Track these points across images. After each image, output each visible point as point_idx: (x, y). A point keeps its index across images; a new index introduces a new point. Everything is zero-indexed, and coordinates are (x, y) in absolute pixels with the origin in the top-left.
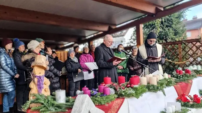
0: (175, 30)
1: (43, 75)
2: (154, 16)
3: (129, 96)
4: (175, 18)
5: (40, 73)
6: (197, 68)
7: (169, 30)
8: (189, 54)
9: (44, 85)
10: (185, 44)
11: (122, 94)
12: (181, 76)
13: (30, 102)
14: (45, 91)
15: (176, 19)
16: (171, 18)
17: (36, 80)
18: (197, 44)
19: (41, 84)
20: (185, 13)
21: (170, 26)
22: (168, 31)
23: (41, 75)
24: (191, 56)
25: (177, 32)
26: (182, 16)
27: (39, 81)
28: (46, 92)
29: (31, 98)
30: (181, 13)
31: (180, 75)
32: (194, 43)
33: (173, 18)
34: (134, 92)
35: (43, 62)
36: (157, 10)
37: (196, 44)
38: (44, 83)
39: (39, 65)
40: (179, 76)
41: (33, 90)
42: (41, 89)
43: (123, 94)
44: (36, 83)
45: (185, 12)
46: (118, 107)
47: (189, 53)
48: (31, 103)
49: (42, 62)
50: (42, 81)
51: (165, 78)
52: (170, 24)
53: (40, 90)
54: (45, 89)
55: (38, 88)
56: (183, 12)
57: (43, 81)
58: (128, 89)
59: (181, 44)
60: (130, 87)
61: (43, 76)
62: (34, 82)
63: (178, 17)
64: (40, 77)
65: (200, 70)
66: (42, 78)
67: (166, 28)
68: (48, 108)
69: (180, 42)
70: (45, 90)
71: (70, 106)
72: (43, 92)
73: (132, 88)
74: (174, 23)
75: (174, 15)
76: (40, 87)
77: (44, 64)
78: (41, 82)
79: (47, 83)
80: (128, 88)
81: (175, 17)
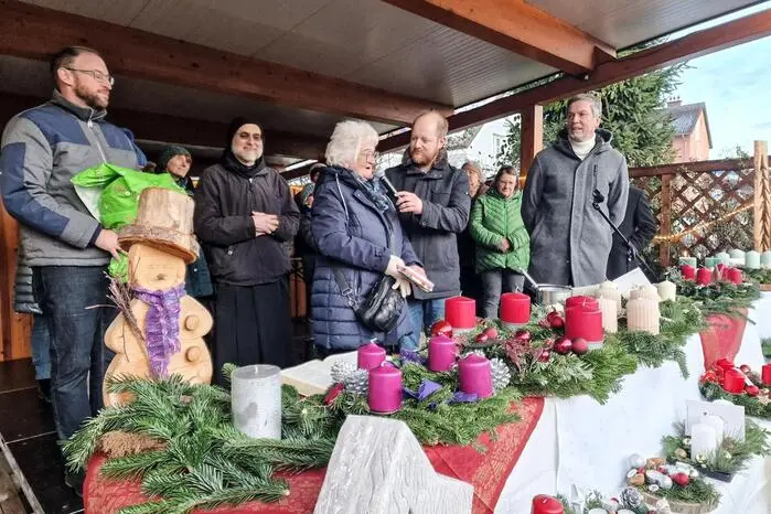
0: (641, 130)
1: (176, 286)
2: (587, 78)
3: (566, 389)
4: (643, 91)
5: (161, 278)
6: (746, 261)
7: (621, 128)
8: (695, 210)
9: (182, 331)
10: (684, 175)
11: (538, 384)
12: (708, 292)
13: (101, 426)
14: (188, 360)
15: (647, 94)
16: (631, 90)
17: (139, 310)
18: (726, 178)
19: (165, 332)
20: (674, 77)
21: (626, 118)
22: (618, 131)
23: (164, 286)
24: (704, 217)
25: (647, 138)
26: (666, 86)
27: (152, 317)
28: (192, 366)
29: (112, 401)
30: (663, 76)
31: (702, 286)
32: (718, 174)
33: (638, 91)
34: (588, 375)
35: (176, 226)
36: (599, 57)
37: (723, 176)
38: (181, 326)
39: (152, 237)
40: (700, 291)
41: (123, 360)
42: (162, 355)
43: (544, 382)
44: (140, 325)
45: (675, 74)
46: (517, 441)
47: (697, 205)
48: (104, 431)
49: (169, 225)
50: (168, 317)
51: (665, 299)
52: (625, 109)
53: (156, 359)
54: (188, 350)
55: (149, 348)
56: (669, 71)
57: (177, 315)
58: (563, 359)
59: (674, 175)
60: (573, 350)
61: (174, 290)
62: (129, 321)
63: (652, 90)
64: (159, 296)
65: (758, 268)
66: (168, 303)
67: (615, 123)
68: (190, 469)
69: (669, 170)
70: (187, 355)
71: (303, 458)
72: (175, 366)
73: (579, 353)
74: (641, 107)
75: (642, 80)
76: (159, 347)
77: (182, 234)
78: (162, 321)
79: (197, 325)
80: (561, 353)
81: (644, 88)
